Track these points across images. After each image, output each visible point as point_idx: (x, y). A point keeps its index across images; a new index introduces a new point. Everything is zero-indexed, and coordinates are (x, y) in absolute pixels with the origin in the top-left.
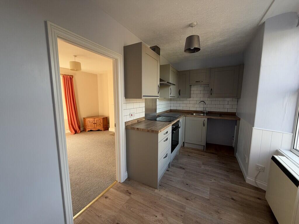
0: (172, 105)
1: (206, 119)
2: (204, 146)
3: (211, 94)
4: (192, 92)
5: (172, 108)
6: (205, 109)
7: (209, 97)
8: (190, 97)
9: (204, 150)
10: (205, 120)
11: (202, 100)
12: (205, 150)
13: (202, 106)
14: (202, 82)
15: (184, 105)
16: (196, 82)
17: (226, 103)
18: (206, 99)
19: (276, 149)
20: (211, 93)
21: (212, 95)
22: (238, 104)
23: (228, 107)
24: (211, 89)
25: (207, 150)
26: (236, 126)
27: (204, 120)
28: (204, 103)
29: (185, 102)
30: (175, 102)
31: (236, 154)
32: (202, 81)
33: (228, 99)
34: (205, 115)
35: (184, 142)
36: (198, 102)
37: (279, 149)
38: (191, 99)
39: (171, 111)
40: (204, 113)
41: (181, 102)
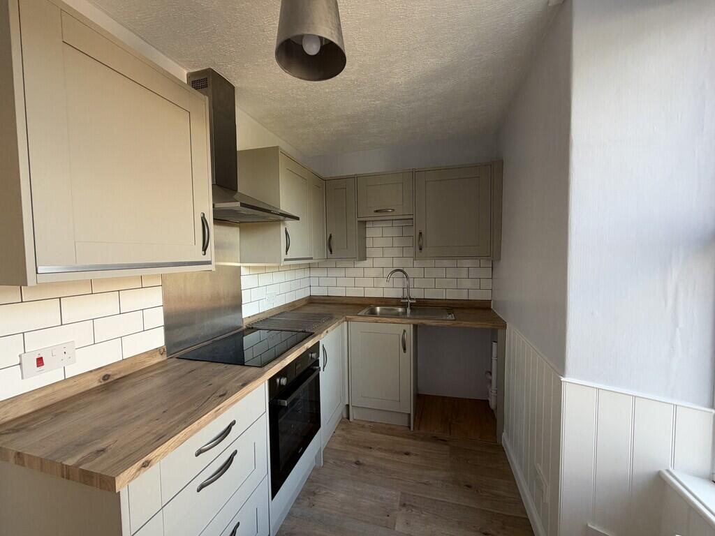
0: (314, 282)
1: (409, 329)
2: (409, 414)
3: (421, 249)
4: (369, 243)
5: (316, 292)
6: (408, 292)
7: (416, 257)
8: (365, 258)
9: (410, 427)
10: (408, 331)
11: (397, 265)
12: (412, 428)
13: (398, 283)
14: (394, 213)
15: (350, 282)
16: (377, 211)
17: (464, 273)
18: (407, 264)
19: (658, 469)
20: (420, 246)
21: (424, 250)
22: (494, 276)
23: (467, 284)
24: (421, 233)
25: (419, 429)
26: (494, 344)
27: (405, 331)
28: (404, 276)
29: (350, 272)
30: (323, 273)
31: (503, 434)
32: (393, 210)
33: (467, 263)
34: (409, 311)
35: (348, 406)
36: (386, 273)
37: (668, 471)
38: (368, 263)
39: (311, 301)
40: (404, 305)
41: (341, 273)
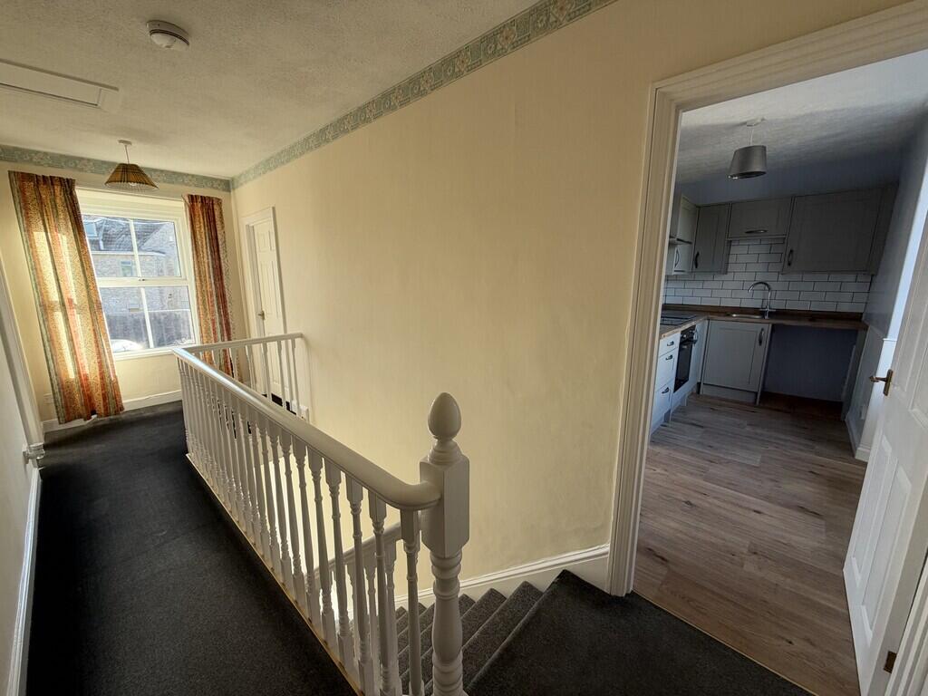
1: (768, 328)
2: (756, 393)
3: (789, 264)
4: (732, 259)
6: (768, 303)
7: (782, 272)
8: (726, 273)
9: (755, 403)
10: (766, 330)
11: (759, 278)
12: (758, 403)
13: (759, 295)
14: (766, 234)
15: (708, 293)
16: (748, 232)
17: (836, 287)
18: (771, 278)
20: (788, 261)
21: (793, 265)
22: (871, 291)
24: (791, 251)
27: (762, 330)
28: (767, 288)
29: (708, 284)
30: (680, 285)
32: (765, 231)
34: (766, 317)
35: (699, 384)
36: (747, 285)
38: (729, 276)
40: (762, 313)
